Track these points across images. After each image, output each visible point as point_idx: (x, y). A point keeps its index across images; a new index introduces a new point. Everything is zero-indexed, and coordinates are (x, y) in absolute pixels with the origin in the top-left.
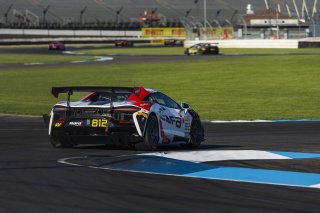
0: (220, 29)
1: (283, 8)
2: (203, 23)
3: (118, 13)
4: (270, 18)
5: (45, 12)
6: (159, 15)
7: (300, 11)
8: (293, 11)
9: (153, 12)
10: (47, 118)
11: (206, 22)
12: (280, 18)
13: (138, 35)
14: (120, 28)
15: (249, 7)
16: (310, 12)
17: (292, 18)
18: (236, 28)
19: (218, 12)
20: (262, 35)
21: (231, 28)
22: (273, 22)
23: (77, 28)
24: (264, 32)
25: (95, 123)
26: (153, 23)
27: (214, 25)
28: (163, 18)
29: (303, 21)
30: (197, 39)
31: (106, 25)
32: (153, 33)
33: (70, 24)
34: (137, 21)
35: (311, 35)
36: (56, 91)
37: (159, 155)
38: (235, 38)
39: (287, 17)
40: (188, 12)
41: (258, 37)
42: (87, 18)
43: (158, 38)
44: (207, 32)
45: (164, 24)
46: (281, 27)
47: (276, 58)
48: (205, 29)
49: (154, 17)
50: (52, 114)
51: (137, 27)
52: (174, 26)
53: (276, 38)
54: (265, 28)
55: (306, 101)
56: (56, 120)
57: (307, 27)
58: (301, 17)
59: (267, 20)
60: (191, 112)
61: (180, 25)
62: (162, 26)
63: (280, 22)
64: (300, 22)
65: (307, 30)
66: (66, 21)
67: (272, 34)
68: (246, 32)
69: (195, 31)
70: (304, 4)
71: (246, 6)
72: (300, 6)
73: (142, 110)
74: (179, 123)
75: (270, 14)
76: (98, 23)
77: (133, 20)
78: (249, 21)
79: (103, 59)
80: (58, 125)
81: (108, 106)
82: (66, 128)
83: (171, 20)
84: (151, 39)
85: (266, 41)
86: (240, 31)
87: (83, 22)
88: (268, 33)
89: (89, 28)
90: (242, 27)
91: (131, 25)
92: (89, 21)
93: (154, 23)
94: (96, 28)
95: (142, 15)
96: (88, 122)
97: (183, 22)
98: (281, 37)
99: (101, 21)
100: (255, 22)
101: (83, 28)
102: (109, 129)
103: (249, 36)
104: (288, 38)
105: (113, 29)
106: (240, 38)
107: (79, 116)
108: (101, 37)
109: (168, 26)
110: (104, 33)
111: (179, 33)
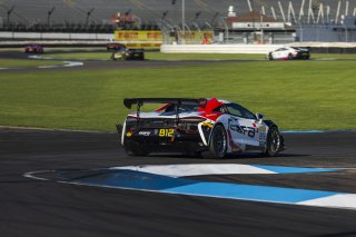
0: (200, 33)
1: (268, 10)
2: (181, 26)
3: (89, 14)
4: (254, 21)
5: (9, 13)
6: (134, 17)
7: (286, 14)
8: (278, 13)
9: (127, 14)
10: (119, 128)
11: (184, 25)
12: (264, 21)
13: (111, 38)
14: (91, 31)
15: (231, 8)
16: (297, 15)
17: (278, 21)
18: (217, 32)
19: (198, 15)
20: (245, 39)
21: (212, 32)
22: (257, 25)
23: (43, 31)
24: (247, 36)
25: (162, 133)
26: (126, 25)
27: (193, 28)
28: (137, 20)
29: (290, 24)
30: (175, 43)
31: (76, 27)
32: (127, 36)
33: (37, 26)
34: (110, 23)
35: (297, 39)
36: (128, 103)
37: (134, 168)
38: (216, 42)
39: (272, 20)
40: (165, 14)
41: (241, 41)
42: (55, 20)
43: (132, 42)
44: (185, 36)
45: (139, 27)
46: (266, 31)
47: (259, 64)
48: (183, 32)
49: (127, 19)
50: (125, 125)
51: (110, 30)
52: (149, 29)
53: (259, 42)
54: (248, 31)
55: (292, 111)
56: (128, 130)
57: (294, 31)
58: (287, 20)
59: (251, 24)
60: (268, 123)
61: (156, 28)
62: (136, 29)
63: (264, 25)
64: (286, 26)
65: (294, 35)
66: (32, 23)
67: (256, 39)
68: (228, 37)
69: (172, 34)
70: (291, 6)
71: (228, 7)
72: (286, 8)
73: (208, 121)
74: (252, 133)
75: (254, 17)
76: (68, 25)
77: (104, 22)
78: (230, 24)
79: (72, 64)
80: (129, 135)
81: (174, 117)
82: (136, 138)
83: (147, 23)
84: (125, 42)
85: (250, 45)
86: (221, 35)
87: (51, 24)
88: (251, 37)
89: (58, 31)
90: (223, 31)
91: (102, 27)
92: (57, 23)
93: (128, 26)
94: (64, 31)
95: (115, 17)
96: (156, 132)
97: (159, 24)
98: (265, 42)
99: (70, 23)
100: (237, 25)
101: (51, 31)
102: (176, 138)
103: (231, 40)
104: (273, 43)
105: (84, 31)
106: (221, 43)
107: (147, 125)
108: (70, 40)
109: (143, 28)
110: (74, 36)
111: (155, 36)
